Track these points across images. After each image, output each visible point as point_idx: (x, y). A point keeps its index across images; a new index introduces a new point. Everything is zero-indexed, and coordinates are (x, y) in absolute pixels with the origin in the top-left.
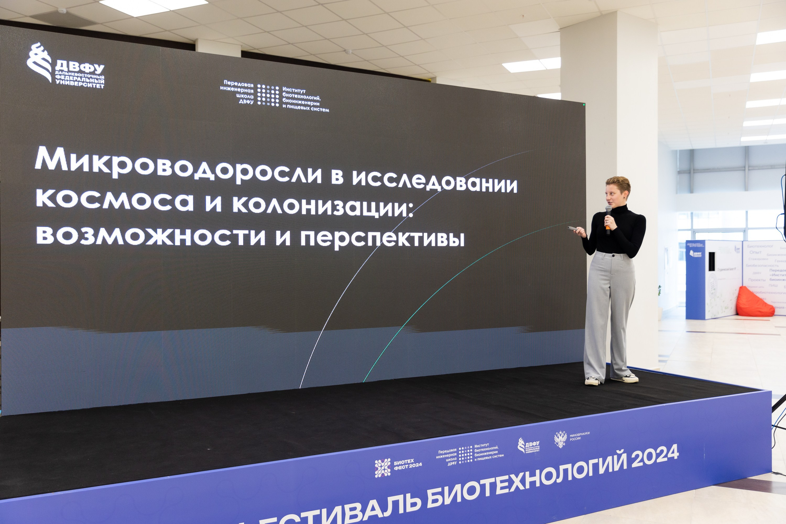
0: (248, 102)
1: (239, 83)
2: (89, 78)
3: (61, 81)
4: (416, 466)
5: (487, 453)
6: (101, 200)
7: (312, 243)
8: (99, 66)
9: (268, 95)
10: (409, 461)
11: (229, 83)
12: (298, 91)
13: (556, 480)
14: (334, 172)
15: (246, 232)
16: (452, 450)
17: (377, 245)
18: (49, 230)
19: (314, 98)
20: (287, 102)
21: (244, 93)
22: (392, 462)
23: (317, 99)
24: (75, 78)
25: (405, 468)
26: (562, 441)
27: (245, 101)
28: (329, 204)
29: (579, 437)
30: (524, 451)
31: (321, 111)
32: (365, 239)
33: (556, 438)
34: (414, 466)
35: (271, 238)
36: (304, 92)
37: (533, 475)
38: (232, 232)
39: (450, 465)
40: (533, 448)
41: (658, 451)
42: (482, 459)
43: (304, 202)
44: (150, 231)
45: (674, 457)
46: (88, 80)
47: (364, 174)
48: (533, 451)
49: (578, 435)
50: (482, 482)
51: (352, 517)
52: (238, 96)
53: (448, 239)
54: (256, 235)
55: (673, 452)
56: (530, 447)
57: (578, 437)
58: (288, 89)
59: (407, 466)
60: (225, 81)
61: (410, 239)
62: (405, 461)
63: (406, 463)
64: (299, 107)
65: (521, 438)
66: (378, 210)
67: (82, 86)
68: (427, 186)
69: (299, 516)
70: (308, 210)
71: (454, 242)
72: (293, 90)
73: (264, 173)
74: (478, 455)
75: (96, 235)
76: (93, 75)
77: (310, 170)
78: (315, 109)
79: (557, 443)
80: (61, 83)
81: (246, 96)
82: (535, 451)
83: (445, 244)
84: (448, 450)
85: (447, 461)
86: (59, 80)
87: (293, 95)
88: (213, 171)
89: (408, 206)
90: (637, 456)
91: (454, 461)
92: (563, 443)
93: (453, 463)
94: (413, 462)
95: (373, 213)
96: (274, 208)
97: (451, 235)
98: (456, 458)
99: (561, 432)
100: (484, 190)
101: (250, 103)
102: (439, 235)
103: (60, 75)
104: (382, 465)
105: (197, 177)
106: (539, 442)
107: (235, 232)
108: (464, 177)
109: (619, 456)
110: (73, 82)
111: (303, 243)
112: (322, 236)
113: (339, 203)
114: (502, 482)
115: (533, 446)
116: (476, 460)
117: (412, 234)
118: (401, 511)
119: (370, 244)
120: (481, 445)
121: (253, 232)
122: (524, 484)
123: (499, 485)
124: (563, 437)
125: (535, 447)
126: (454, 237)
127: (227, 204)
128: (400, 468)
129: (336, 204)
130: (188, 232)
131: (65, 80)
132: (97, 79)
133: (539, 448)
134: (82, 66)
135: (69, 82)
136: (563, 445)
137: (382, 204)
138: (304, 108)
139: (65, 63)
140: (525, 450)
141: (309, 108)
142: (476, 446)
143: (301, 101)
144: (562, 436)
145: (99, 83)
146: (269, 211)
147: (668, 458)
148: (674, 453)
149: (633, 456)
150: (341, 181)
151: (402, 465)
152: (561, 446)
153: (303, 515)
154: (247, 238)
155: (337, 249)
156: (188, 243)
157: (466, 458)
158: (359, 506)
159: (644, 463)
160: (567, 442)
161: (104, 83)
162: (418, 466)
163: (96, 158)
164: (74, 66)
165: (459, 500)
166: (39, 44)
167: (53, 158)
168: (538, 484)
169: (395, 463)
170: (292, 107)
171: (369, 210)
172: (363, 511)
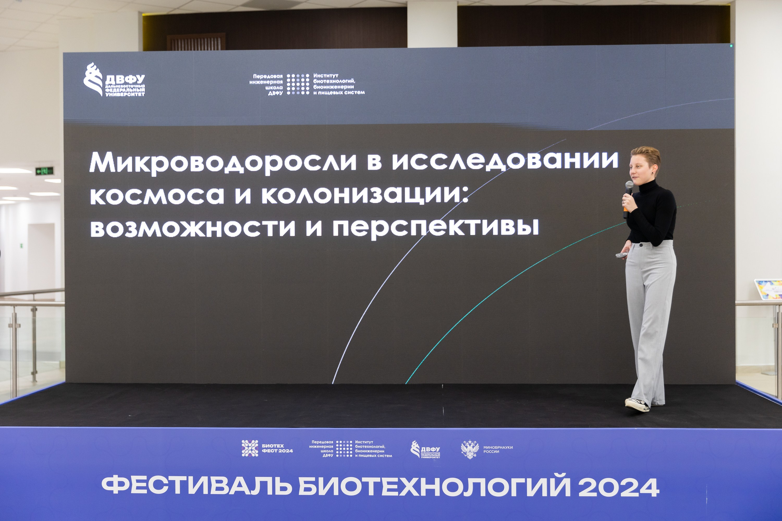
0: (277, 93)
1: (269, 76)
2: (132, 89)
3: (110, 93)
4: (286, 452)
5: (371, 451)
6: (142, 197)
7: (346, 233)
8: (141, 76)
9: (298, 84)
10: (278, 446)
11: (258, 77)
12: (330, 76)
13: (462, 493)
14: (370, 157)
15: (276, 223)
16: (328, 442)
17: (422, 235)
18: (101, 225)
19: (347, 81)
20: (318, 88)
21: (273, 85)
22: (260, 444)
23: (352, 82)
24: (121, 90)
25: (273, 452)
26: (472, 451)
27: (274, 93)
28: (365, 192)
29: (497, 450)
30: (418, 455)
31: (356, 93)
32: (408, 228)
33: (463, 447)
34: (284, 451)
35: (300, 229)
36: (337, 77)
37: (430, 481)
38: (261, 223)
39: (325, 456)
40: (431, 454)
41: (624, 483)
42: (365, 456)
43: (336, 190)
44: (184, 223)
45: (651, 494)
46: (131, 90)
47: (406, 157)
48: (431, 457)
49: (496, 447)
50: (364, 479)
51: (218, 489)
52: (267, 88)
53: (516, 226)
54: (286, 225)
55: (650, 487)
56: (426, 452)
57: (495, 450)
58: (319, 75)
59: (276, 450)
60: (254, 75)
61: (465, 228)
62: (274, 445)
63: (275, 447)
64: (331, 93)
65: (415, 441)
66: (423, 195)
67: (127, 96)
68: (487, 166)
69: (167, 479)
70: (342, 199)
71: (524, 230)
72: (325, 75)
73: (293, 163)
74: (359, 451)
75: (138, 228)
76: (136, 85)
77: (343, 157)
78: (349, 93)
79: (465, 453)
80: (110, 96)
81: (275, 88)
82: (434, 457)
83: (512, 232)
84: (323, 442)
85: (321, 452)
86: (108, 93)
87: (325, 81)
88: (243, 164)
89: (461, 191)
90: (588, 484)
91: (330, 453)
92: (474, 454)
93: (329, 455)
94: (283, 447)
95: (418, 199)
96: (305, 198)
97: (520, 222)
98: (333, 451)
99: (470, 442)
100: (567, 166)
101: (279, 95)
102: (504, 222)
103: (109, 88)
104: (249, 446)
105: (227, 171)
106: (439, 448)
107: (264, 223)
108: (538, 153)
109: (558, 481)
110: (119, 93)
111: (336, 233)
112: (357, 226)
113: (377, 190)
114: (389, 483)
115: (431, 451)
116: (356, 456)
117: (467, 222)
118: (270, 492)
119: (414, 233)
120: (364, 442)
121: (282, 223)
122: (418, 490)
123: (386, 487)
124: (473, 447)
125: (434, 453)
126: (524, 223)
127: (256, 196)
128: (269, 451)
129: (372, 191)
130: (219, 223)
131: (113, 92)
132: (139, 88)
133: (440, 455)
134: (127, 78)
135: (116, 93)
136: (473, 456)
137: (428, 190)
138: (337, 93)
139: (113, 77)
140: (420, 454)
141: (342, 92)
142: (356, 442)
143: (333, 86)
144: (472, 445)
145: (141, 91)
146: (299, 201)
147: (640, 494)
148: (651, 489)
149: (582, 482)
150: (379, 166)
151: (270, 448)
152: (470, 456)
153: (171, 478)
154: (276, 229)
155: (374, 239)
156: (219, 235)
157: (344, 452)
158: (225, 480)
159: (599, 493)
160: (479, 453)
161: (144, 91)
162: (289, 452)
163: (138, 158)
164: (120, 78)
165: (336, 493)
166: (93, 64)
167: (103, 162)
168: (437, 494)
169: (263, 446)
170: (323, 93)
171: (412, 196)
172: (230, 485)
